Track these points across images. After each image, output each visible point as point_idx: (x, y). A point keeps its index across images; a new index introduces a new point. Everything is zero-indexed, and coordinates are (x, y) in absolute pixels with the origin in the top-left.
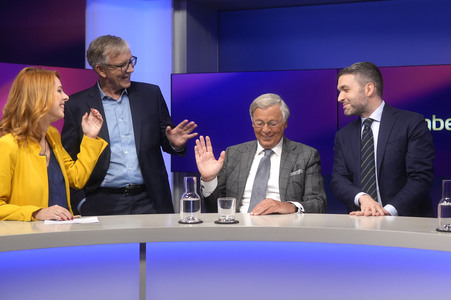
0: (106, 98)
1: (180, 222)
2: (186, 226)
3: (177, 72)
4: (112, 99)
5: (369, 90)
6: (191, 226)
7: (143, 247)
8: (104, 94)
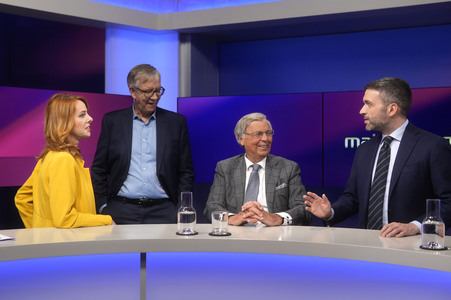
0: (136, 118)
1: (178, 234)
2: (182, 237)
3: (183, 95)
4: (141, 120)
5: (392, 110)
6: (187, 237)
7: (143, 256)
8: (135, 115)
